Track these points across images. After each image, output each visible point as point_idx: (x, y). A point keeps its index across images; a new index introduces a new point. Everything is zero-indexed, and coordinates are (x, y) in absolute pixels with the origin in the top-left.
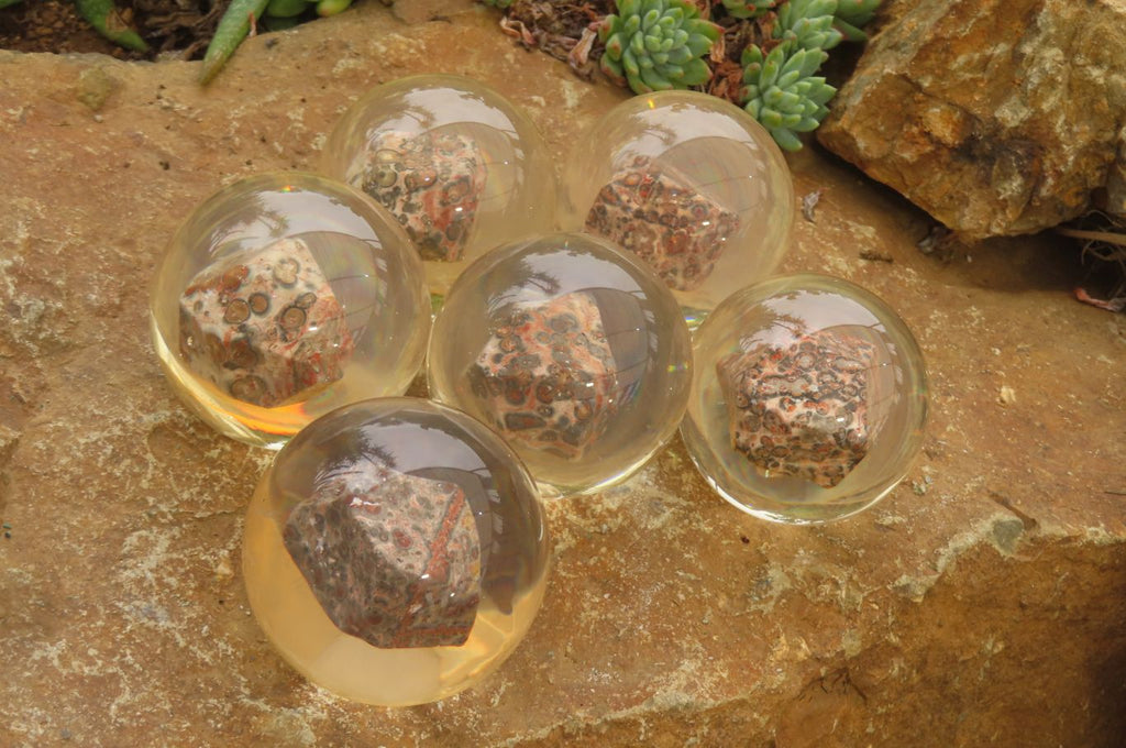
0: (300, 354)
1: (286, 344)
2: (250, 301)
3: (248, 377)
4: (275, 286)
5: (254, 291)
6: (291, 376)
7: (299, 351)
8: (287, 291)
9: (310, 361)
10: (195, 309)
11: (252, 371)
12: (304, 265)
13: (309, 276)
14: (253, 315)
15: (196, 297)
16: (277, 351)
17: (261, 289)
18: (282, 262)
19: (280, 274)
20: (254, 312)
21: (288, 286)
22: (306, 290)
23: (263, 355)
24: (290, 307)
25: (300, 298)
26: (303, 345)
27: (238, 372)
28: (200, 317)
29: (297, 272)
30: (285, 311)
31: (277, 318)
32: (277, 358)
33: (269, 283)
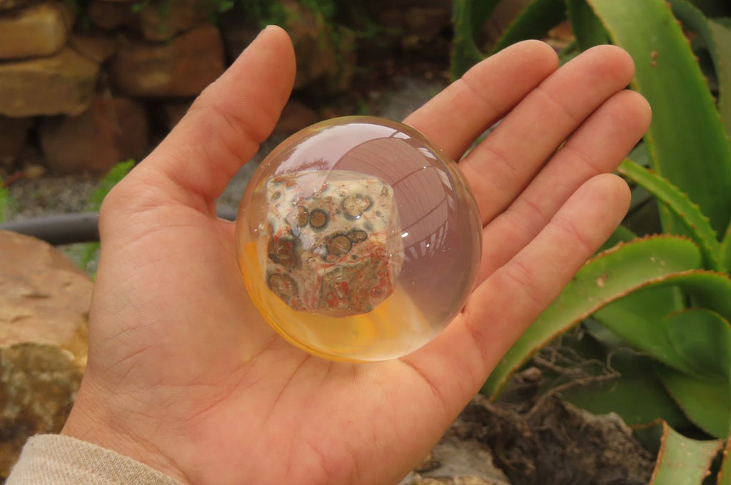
0: (331, 277)
1: (323, 263)
2: (312, 213)
3: (285, 275)
4: (338, 212)
5: (319, 207)
6: (318, 291)
7: (331, 273)
8: (346, 221)
9: (336, 286)
10: (273, 197)
11: (290, 271)
12: (376, 207)
13: (374, 218)
14: (308, 226)
15: (280, 188)
16: (313, 265)
17: (326, 209)
18: (359, 196)
19: (349, 205)
20: (311, 224)
21: (350, 217)
22: (362, 228)
23: (301, 262)
24: (342, 235)
25: (354, 231)
26: (337, 270)
27: (279, 266)
28: (272, 205)
29: (365, 210)
30: (337, 235)
31: (327, 238)
32: (312, 271)
33: (335, 207)
